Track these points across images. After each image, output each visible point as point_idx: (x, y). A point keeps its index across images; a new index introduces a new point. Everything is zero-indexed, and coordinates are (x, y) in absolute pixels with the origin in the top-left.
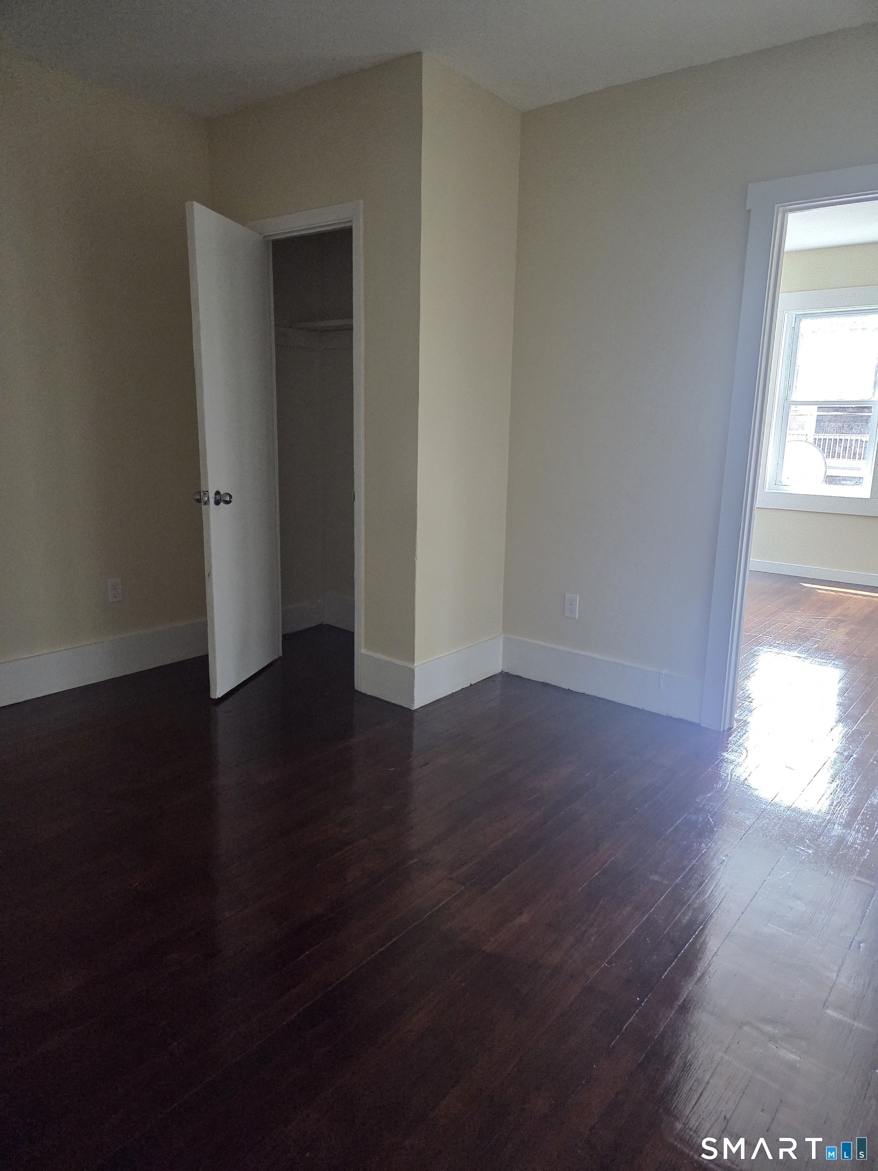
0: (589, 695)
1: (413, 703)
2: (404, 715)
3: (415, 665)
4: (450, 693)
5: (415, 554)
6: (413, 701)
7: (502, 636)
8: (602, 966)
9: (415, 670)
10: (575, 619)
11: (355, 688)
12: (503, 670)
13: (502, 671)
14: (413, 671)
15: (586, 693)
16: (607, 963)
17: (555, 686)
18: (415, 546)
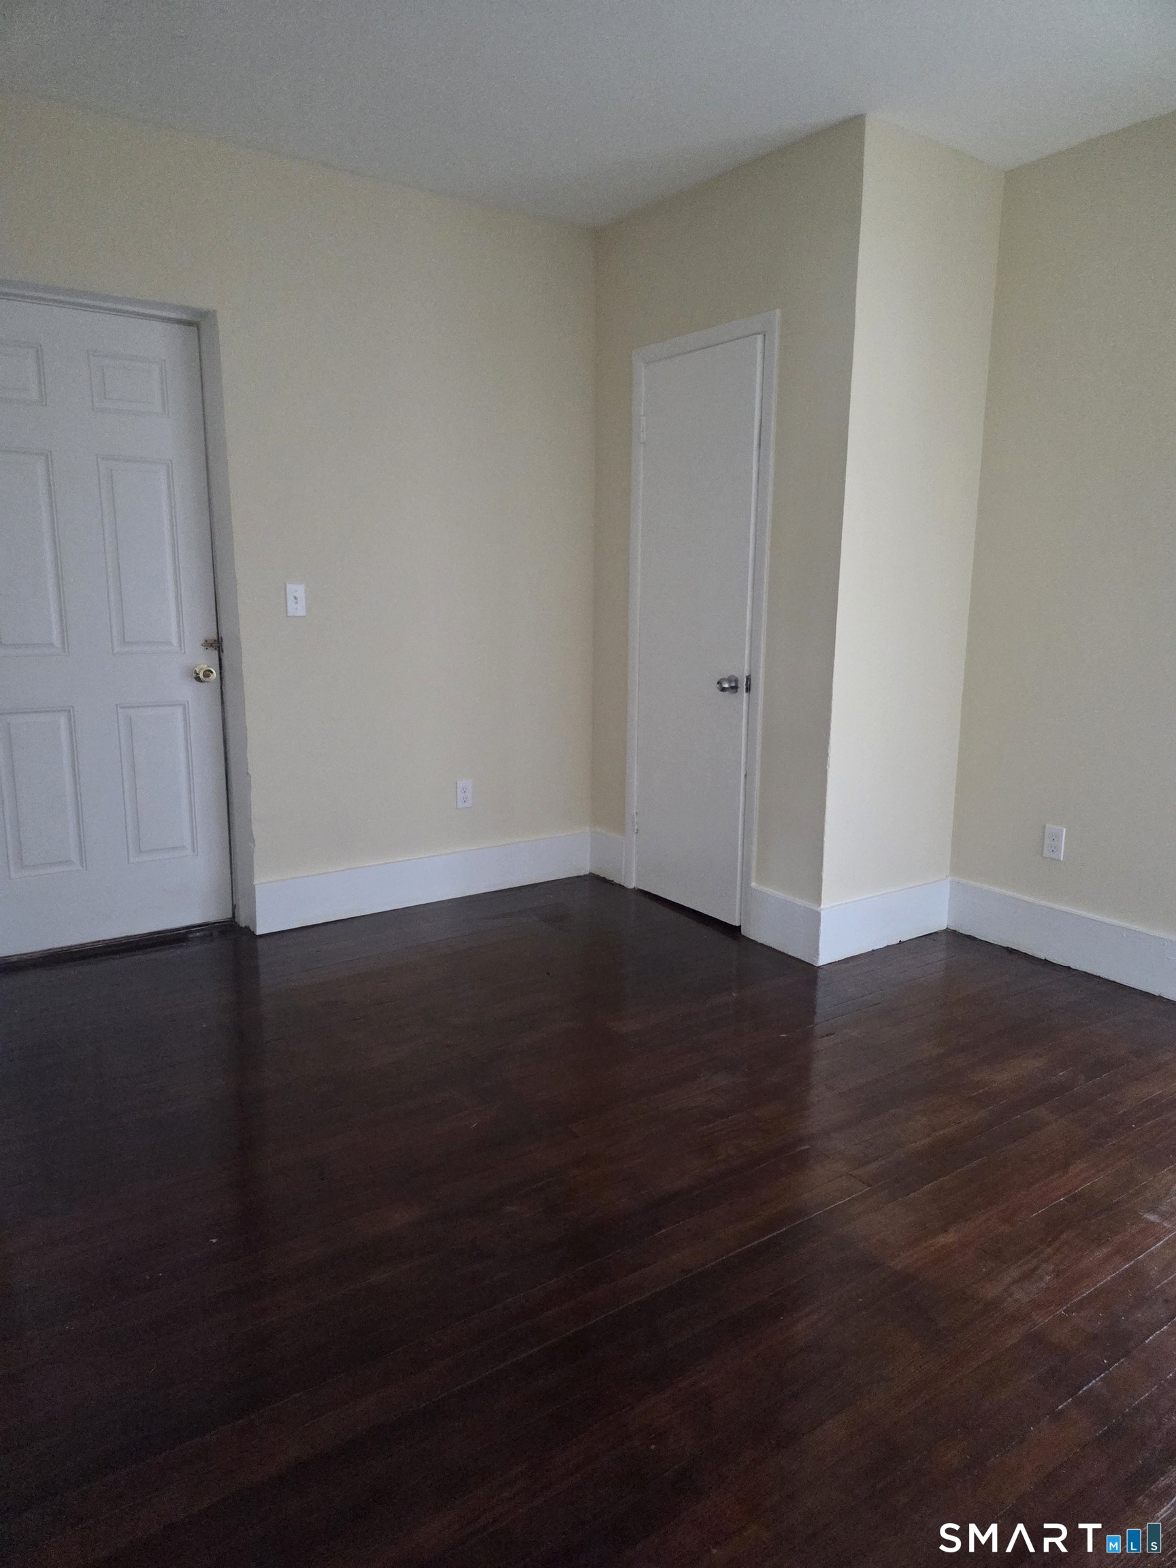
0: (1076, 970)
1: (818, 958)
2: (805, 973)
3: (822, 906)
4: (870, 950)
5: (827, 760)
6: (818, 954)
7: (949, 879)
8: (1058, 1312)
9: (822, 914)
10: (1060, 860)
11: (742, 932)
12: (949, 927)
13: (947, 928)
14: (819, 914)
15: (1072, 967)
16: (1064, 1311)
17: (1026, 953)
18: (827, 749)
